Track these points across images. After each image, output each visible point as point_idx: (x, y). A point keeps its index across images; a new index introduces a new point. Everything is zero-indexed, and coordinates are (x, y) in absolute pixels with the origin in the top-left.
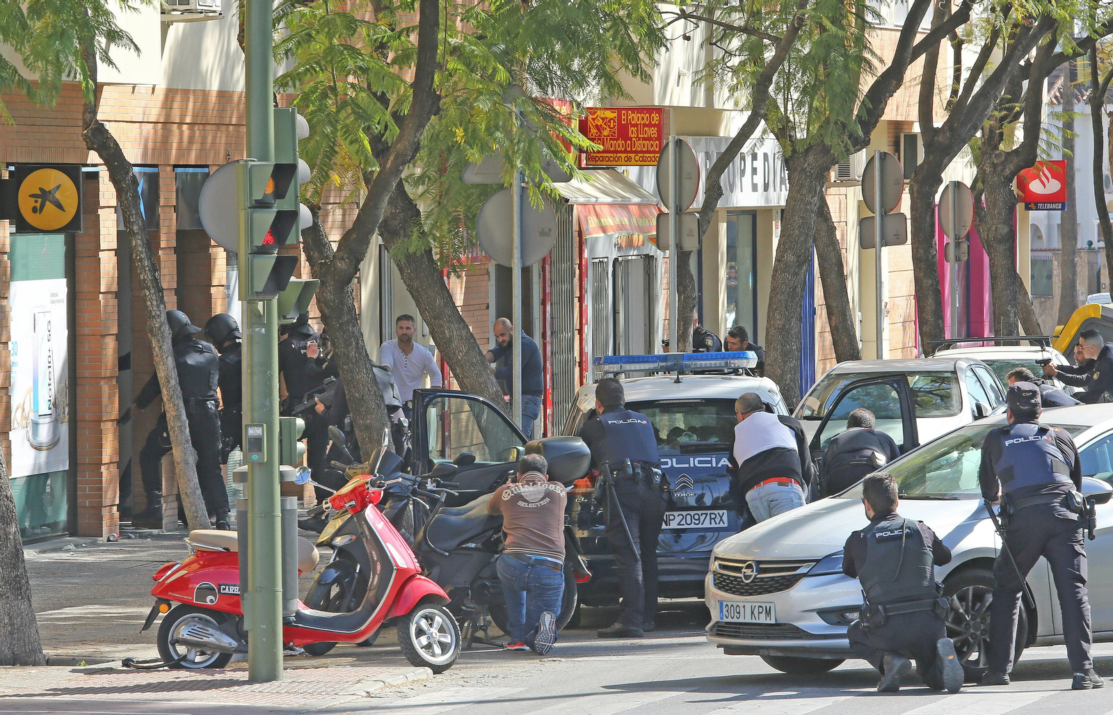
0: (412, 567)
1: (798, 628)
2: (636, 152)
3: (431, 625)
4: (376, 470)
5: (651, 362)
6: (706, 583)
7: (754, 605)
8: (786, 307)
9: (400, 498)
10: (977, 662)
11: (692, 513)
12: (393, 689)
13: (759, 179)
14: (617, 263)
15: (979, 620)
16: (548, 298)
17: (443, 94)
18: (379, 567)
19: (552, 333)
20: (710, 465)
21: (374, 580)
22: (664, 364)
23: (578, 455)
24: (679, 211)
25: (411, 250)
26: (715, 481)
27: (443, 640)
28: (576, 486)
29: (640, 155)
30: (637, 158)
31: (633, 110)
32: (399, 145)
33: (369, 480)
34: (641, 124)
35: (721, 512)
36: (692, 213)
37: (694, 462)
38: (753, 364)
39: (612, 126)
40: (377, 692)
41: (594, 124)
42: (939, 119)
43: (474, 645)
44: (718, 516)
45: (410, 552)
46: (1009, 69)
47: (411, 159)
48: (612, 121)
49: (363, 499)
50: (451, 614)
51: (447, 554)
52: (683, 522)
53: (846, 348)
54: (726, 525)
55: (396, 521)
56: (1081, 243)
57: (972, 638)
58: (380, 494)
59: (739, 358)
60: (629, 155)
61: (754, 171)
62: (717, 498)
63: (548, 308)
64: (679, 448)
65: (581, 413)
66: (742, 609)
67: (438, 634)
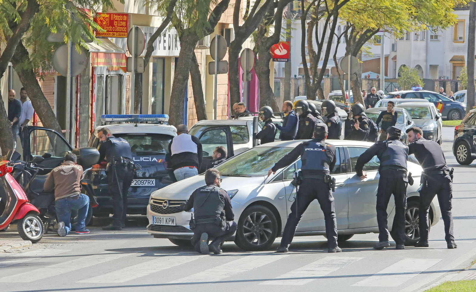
0: (24, 199)
1: (185, 228)
2: (117, 32)
3: (32, 223)
4: (10, 159)
5: (125, 118)
6: (147, 209)
7: (167, 218)
8: (178, 97)
9: (19, 171)
10: (257, 243)
11: (141, 180)
12: (15, 249)
13: (166, 45)
14: (108, 77)
15: (258, 226)
16: (79, 90)
17: (41, 4)
18: (10, 199)
19: (80, 105)
20: (149, 161)
21: (8, 204)
22: (130, 119)
23: (94, 155)
24: (136, 56)
25: (25, 68)
26: (150, 167)
27: (36, 229)
28: (93, 167)
29: (118, 33)
30: (117, 34)
31: (116, 14)
32: (21, 24)
33: (7, 163)
34: (119, 20)
35: (152, 180)
36: (142, 58)
37: (142, 159)
38: (167, 120)
39: (107, 20)
40: (8, 250)
41: (99, 19)
42: (241, 23)
43: (49, 232)
44: (151, 181)
45: (24, 193)
46: (270, 3)
47: (26, 30)
48: (107, 19)
49: (5, 170)
50: (40, 219)
51: (39, 194)
52: (137, 183)
53: (201, 115)
54: (154, 185)
55: (18, 179)
56: (293, 76)
57: (255, 233)
58: (12, 169)
59: (161, 117)
60: (114, 33)
61: (165, 41)
62: (151, 174)
63: (79, 95)
64: (136, 153)
65: (96, 138)
66: (162, 220)
67: (35, 227)
